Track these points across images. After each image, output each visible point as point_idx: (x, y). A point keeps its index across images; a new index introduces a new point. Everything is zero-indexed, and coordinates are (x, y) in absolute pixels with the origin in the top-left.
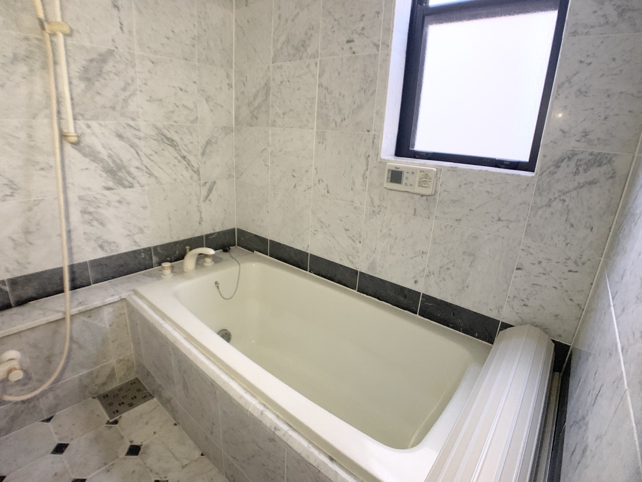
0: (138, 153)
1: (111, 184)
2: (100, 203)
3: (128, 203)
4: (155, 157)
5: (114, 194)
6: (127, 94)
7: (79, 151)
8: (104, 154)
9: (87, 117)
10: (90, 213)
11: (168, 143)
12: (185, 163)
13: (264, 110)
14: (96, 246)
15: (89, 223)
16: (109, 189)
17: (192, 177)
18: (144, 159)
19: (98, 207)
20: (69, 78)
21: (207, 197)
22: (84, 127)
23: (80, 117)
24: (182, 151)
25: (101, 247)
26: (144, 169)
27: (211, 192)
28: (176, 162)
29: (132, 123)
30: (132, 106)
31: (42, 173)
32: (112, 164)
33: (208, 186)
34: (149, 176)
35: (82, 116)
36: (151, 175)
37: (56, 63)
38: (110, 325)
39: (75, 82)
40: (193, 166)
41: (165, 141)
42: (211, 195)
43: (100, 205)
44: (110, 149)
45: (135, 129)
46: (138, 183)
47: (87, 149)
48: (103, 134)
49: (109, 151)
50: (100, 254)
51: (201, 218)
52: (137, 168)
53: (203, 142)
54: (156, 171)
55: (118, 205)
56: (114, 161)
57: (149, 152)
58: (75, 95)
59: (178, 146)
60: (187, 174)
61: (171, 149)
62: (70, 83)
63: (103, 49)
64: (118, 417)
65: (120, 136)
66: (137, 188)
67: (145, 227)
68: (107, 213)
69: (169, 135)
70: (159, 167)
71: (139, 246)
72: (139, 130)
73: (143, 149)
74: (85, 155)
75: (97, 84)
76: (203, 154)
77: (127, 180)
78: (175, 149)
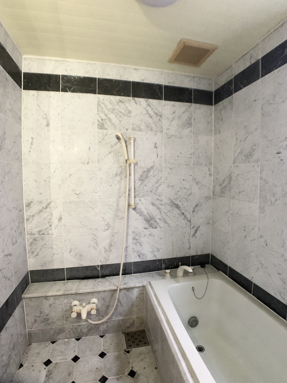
0: (160, 212)
1: (147, 226)
2: (141, 235)
3: (154, 236)
4: (169, 214)
5: (148, 231)
6: (158, 184)
7: (136, 211)
8: (145, 212)
9: (140, 196)
10: (136, 239)
11: (175, 206)
12: (183, 216)
13: (228, 189)
14: (137, 255)
15: (135, 244)
16: (146, 228)
17: (186, 224)
18: (163, 214)
19: (140, 237)
20: (135, 180)
21: (194, 235)
22: (138, 201)
23: (137, 196)
24: (182, 210)
25: (139, 256)
26: (163, 219)
27: (196, 232)
28: (179, 216)
29: (159, 198)
30: (160, 190)
31: (120, 220)
32: (148, 217)
33: (195, 229)
34: (165, 223)
35: (138, 196)
36: (166, 222)
37: (130, 175)
38: (136, 298)
39: (137, 182)
40: (187, 218)
41: (174, 205)
42: (197, 234)
43: (141, 236)
44: (148, 210)
45: (160, 201)
46: (160, 226)
47: (139, 210)
48: (146, 203)
49: (148, 211)
50: (138, 260)
51: (190, 246)
52: (160, 219)
53: (194, 206)
54: (168, 221)
55: (149, 236)
56: (149, 216)
57: (166, 211)
58: (136, 188)
59: (180, 208)
60: (184, 222)
61: (177, 210)
62: (135, 182)
63: (149, 166)
64: (130, 349)
65: (153, 204)
66: (159, 228)
67: (160, 248)
68: (144, 240)
69: (176, 203)
70: (170, 219)
71: (156, 258)
72: (162, 201)
73: (163, 210)
74: (137, 213)
75: (146, 182)
76: (193, 211)
77: (154, 225)
78: (179, 210)
